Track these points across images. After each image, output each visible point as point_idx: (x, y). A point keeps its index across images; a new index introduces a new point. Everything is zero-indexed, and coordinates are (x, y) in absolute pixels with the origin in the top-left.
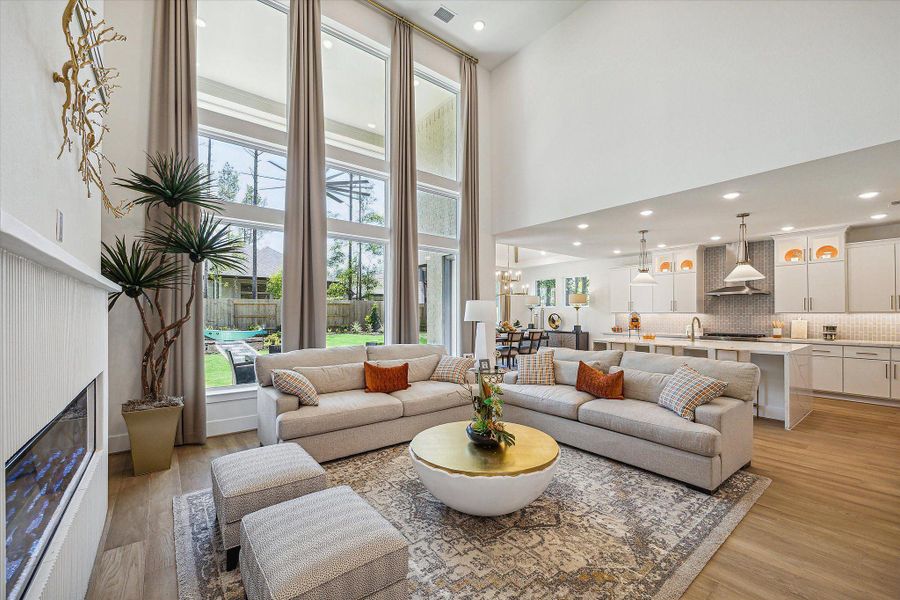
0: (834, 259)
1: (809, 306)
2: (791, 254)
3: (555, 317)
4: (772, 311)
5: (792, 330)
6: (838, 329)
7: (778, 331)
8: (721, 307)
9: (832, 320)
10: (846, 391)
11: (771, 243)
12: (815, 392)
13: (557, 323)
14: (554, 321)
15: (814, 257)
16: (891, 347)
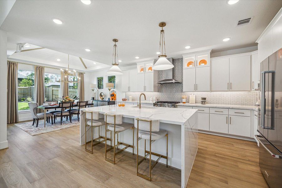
0: (206, 65)
1: (196, 89)
2: (190, 63)
3: (102, 94)
4: (182, 91)
5: (190, 100)
6: (206, 99)
7: (184, 100)
8: (164, 89)
9: (204, 94)
10: (211, 130)
11: (182, 59)
12: (199, 130)
13: (103, 97)
14: (102, 96)
15: (198, 65)
16: (229, 108)
